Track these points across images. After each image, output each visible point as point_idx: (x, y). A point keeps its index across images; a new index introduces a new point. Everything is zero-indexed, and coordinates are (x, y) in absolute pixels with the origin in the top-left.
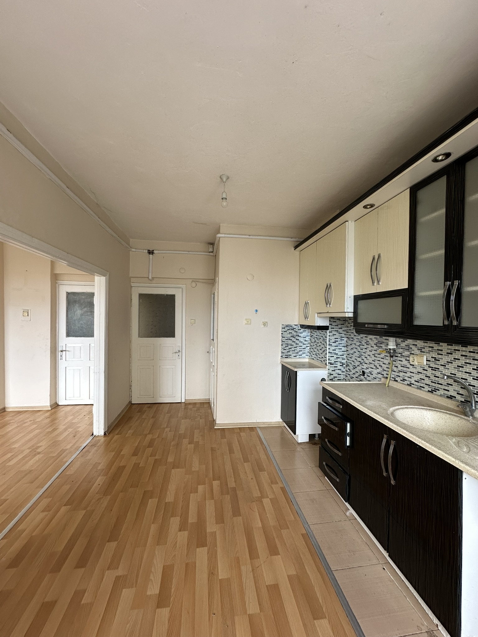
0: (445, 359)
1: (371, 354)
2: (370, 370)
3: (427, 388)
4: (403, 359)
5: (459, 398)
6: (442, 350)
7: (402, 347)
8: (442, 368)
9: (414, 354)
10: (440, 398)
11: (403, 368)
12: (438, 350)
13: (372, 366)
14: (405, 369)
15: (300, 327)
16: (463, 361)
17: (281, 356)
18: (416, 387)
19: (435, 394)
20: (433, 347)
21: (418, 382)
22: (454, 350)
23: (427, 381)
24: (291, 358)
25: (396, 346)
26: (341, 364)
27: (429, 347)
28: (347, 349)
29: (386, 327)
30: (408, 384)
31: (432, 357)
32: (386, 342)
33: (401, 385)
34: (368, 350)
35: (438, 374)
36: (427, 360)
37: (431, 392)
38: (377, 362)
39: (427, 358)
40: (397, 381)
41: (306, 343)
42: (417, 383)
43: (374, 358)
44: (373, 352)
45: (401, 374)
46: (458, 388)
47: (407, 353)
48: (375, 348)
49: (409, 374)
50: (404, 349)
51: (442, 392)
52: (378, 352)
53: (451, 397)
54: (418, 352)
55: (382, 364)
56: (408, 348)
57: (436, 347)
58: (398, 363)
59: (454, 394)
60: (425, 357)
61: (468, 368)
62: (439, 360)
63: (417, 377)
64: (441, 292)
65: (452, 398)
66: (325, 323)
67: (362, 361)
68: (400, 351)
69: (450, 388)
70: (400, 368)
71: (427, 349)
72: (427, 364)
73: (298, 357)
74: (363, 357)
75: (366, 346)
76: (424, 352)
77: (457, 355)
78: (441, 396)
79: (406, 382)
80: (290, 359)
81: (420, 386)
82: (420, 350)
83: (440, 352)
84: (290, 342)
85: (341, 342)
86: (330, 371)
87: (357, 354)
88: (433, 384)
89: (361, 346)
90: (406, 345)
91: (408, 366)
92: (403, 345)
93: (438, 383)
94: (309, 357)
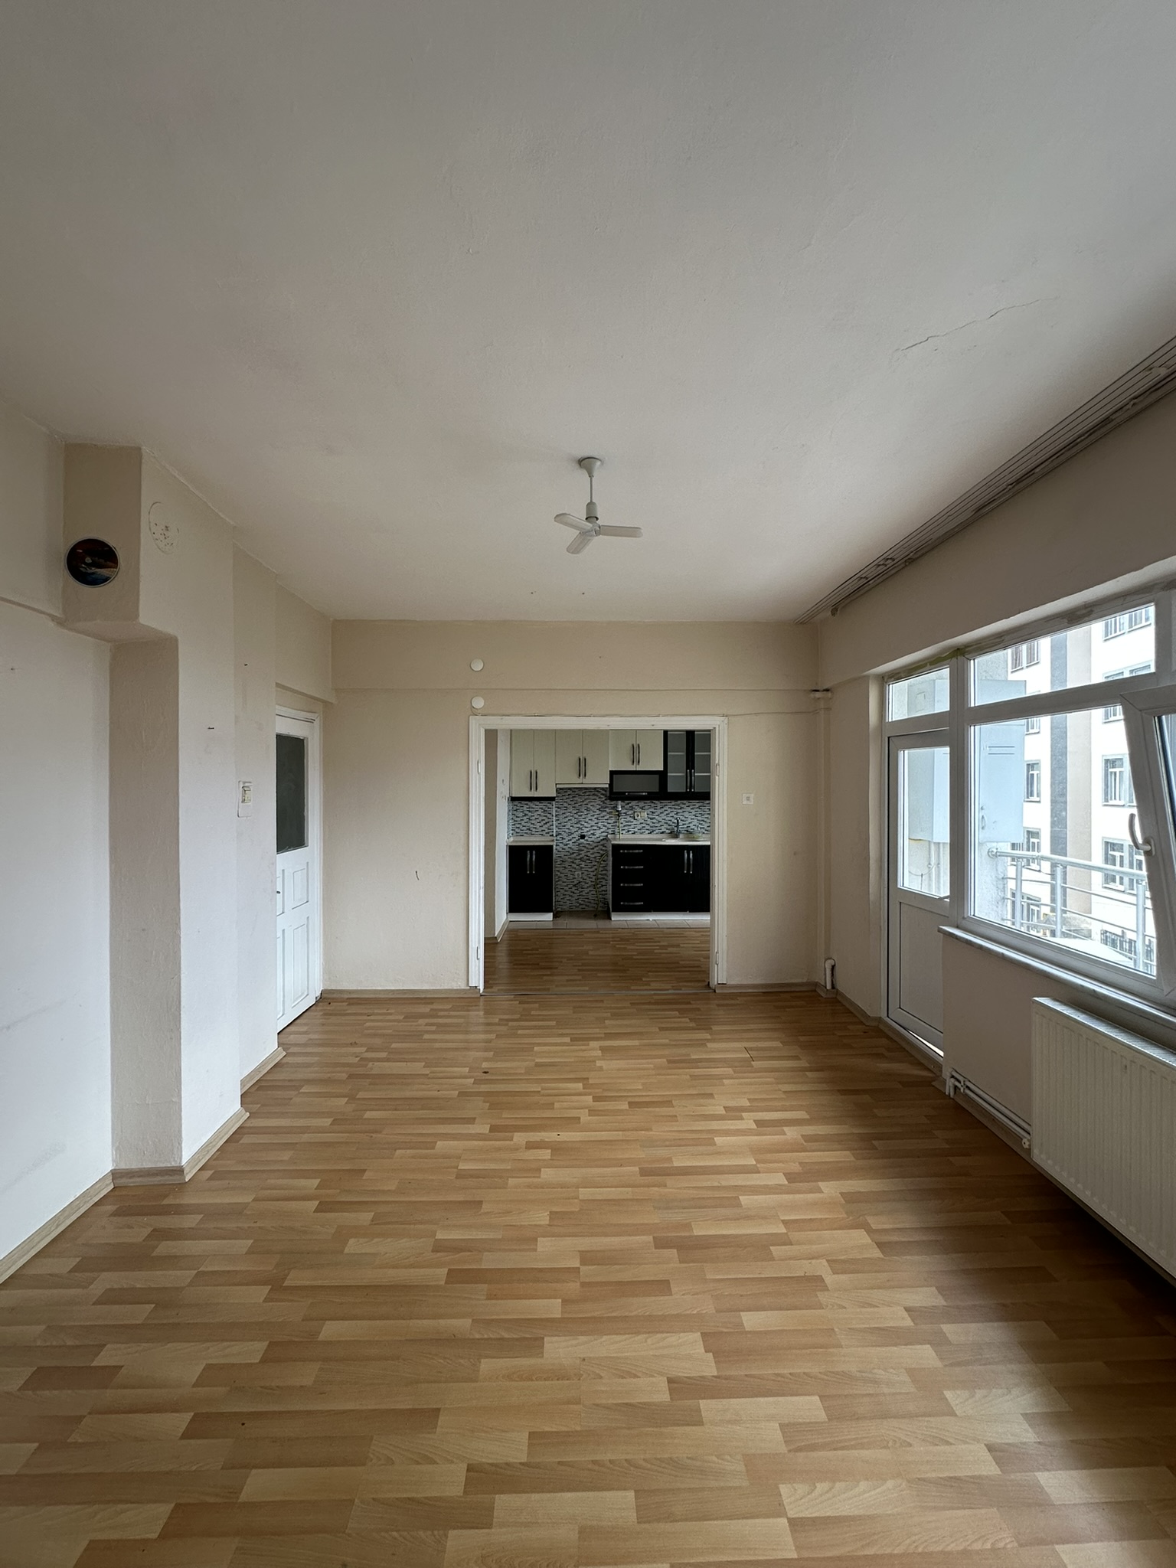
0: (659, 811)
1: (593, 818)
2: (592, 832)
3: (647, 832)
4: (628, 817)
5: (668, 831)
7: (627, 808)
8: (657, 817)
9: (637, 812)
12: (654, 807)
13: (595, 828)
14: (629, 824)
16: (669, 810)
22: (664, 805)
25: (622, 808)
27: (648, 805)
31: (650, 812)
32: (611, 807)
34: (589, 815)
38: (600, 824)
39: (647, 813)
43: (596, 821)
44: (596, 816)
47: (630, 812)
48: (598, 812)
49: (632, 826)
50: (629, 809)
52: (602, 815)
53: (663, 833)
54: (641, 810)
55: (606, 824)
56: (632, 808)
57: (653, 805)
58: (622, 821)
59: (665, 830)
62: (655, 813)
63: (640, 827)
64: (684, 774)
66: (554, 794)
68: (625, 811)
70: (625, 824)
71: (647, 807)
74: (583, 823)
75: (586, 812)
76: (644, 809)
77: (666, 808)
82: (642, 808)
83: (656, 808)
87: (574, 821)
89: (579, 814)
90: (630, 807)
91: (632, 820)
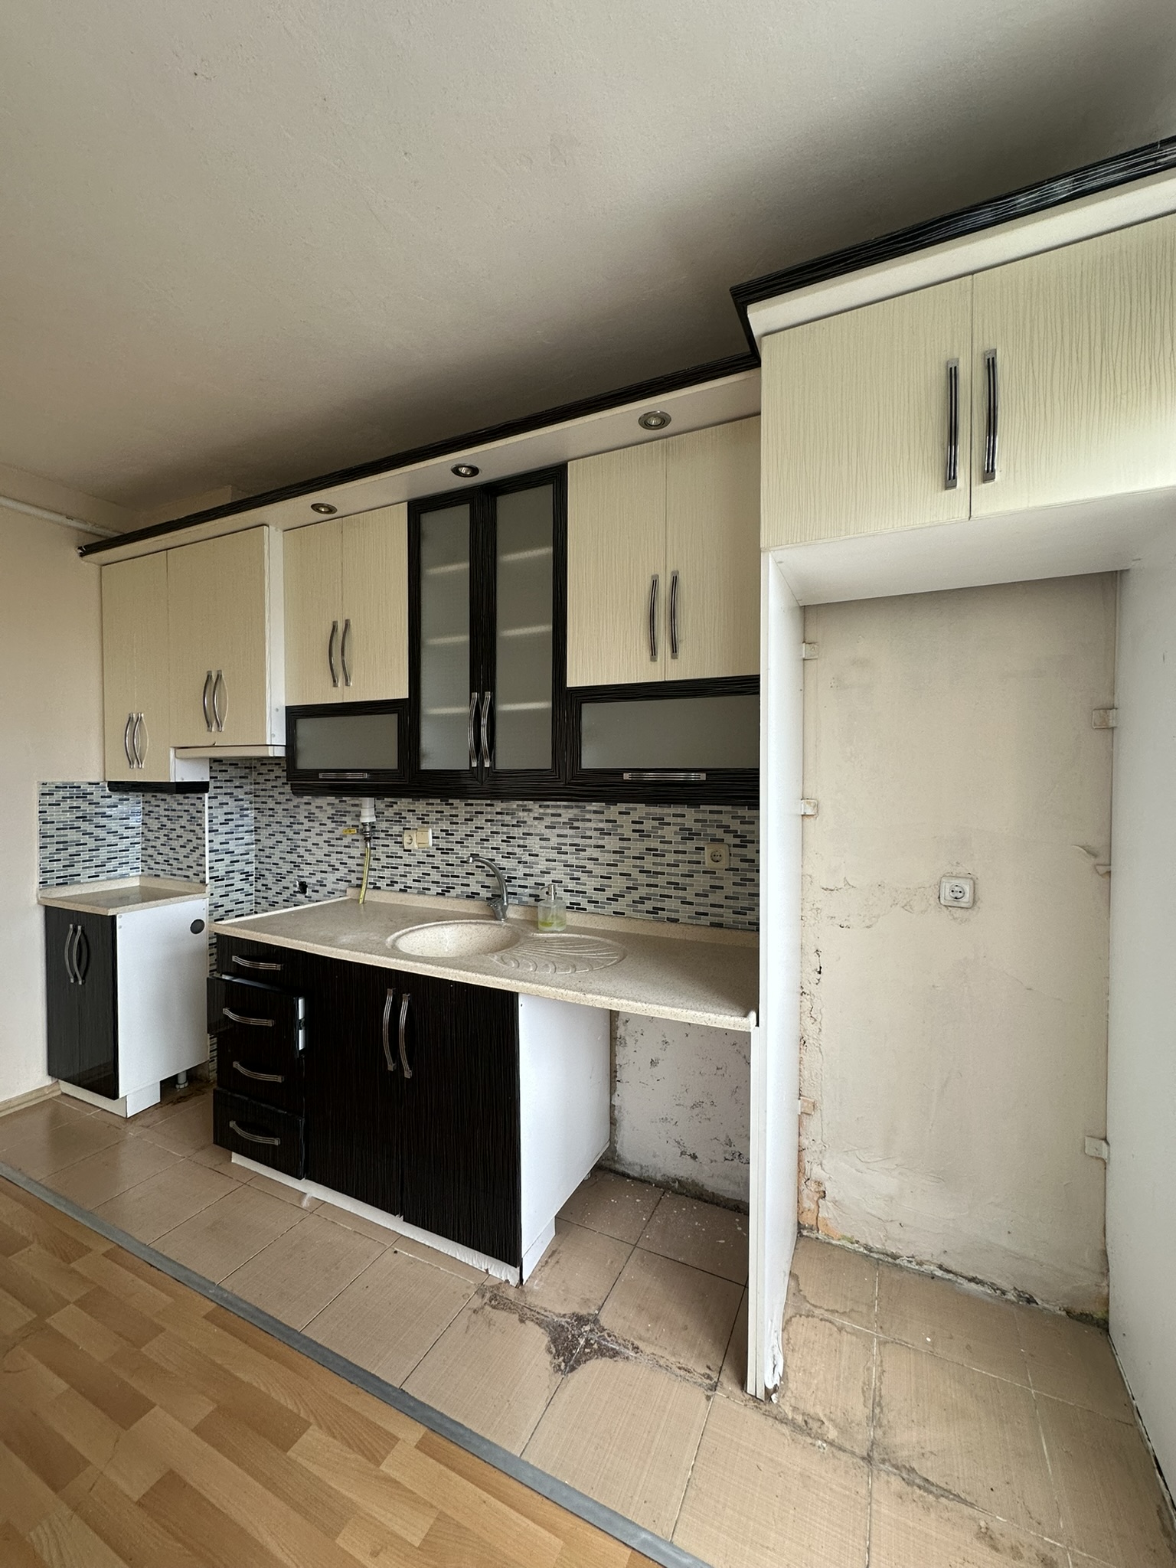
0: (462, 830)
1: (320, 840)
2: (319, 876)
3: (435, 889)
4: (390, 842)
5: (484, 893)
6: (457, 816)
7: (388, 817)
8: (457, 848)
9: (410, 829)
10: (456, 901)
11: (390, 860)
12: (451, 816)
13: (325, 867)
14: (394, 861)
15: (107, 789)
16: (489, 828)
17: (40, 883)
18: (416, 891)
19: (449, 897)
20: (443, 812)
21: (420, 881)
22: (476, 813)
23: (435, 876)
24: (79, 883)
25: (376, 817)
26: (244, 876)
27: (437, 812)
28: (258, 837)
29: (366, 776)
30: (401, 890)
31: (442, 831)
32: (354, 812)
33: (388, 894)
34: (312, 834)
35: (451, 859)
36: (433, 838)
37: (442, 894)
39: (433, 834)
40: (379, 888)
41: (129, 833)
42: (417, 884)
45: (387, 873)
46: (480, 876)
47: (397, 829)
48: (331, 825)
50: (392, 821)
51: (459, 890)
52: (338, 833)
53: (472, 896)
54: (418, 824)
56: (400, 819)
57: (448, 811)
58: (380, 852)
59: (476, 888)
60: (430, 831)
61: (496, 841)
62: (453, 835)
63: (417, 872)
64: (464, 710)
65: (474, 897)
66: (200, 774)
67: (300, 860)
68: (384, 825)
69: (471, 880)
70: (384, 861)
72: (433, 845)
73: (102, 877)
75: (307, 825)
76: (428, 823)
77: (480, 821)
78: (457, 897)
79: (397, 887)
80: (77, 886)
81: (423, 889)
82: (421, 819)
83: (455, 819)
84: (72, 835)
85: (240, 823)
86: (216, 899)
88: (445, 880)
90: (395, 814)
91: (401, 853)
92: (389, 813)
93: (452, 876)
94: (140, 873)
